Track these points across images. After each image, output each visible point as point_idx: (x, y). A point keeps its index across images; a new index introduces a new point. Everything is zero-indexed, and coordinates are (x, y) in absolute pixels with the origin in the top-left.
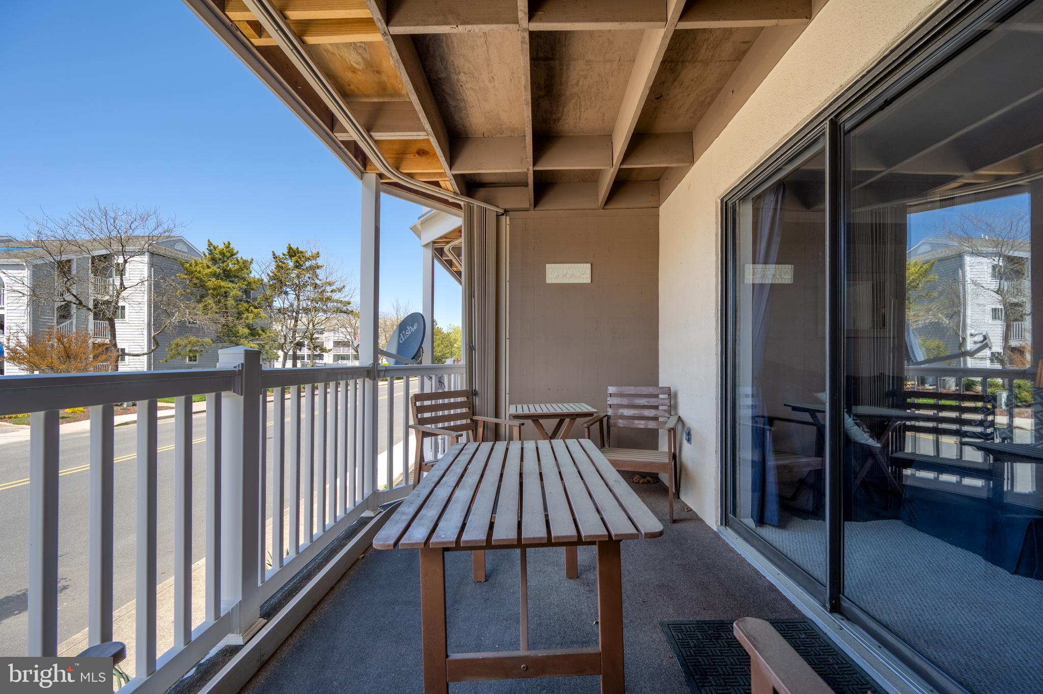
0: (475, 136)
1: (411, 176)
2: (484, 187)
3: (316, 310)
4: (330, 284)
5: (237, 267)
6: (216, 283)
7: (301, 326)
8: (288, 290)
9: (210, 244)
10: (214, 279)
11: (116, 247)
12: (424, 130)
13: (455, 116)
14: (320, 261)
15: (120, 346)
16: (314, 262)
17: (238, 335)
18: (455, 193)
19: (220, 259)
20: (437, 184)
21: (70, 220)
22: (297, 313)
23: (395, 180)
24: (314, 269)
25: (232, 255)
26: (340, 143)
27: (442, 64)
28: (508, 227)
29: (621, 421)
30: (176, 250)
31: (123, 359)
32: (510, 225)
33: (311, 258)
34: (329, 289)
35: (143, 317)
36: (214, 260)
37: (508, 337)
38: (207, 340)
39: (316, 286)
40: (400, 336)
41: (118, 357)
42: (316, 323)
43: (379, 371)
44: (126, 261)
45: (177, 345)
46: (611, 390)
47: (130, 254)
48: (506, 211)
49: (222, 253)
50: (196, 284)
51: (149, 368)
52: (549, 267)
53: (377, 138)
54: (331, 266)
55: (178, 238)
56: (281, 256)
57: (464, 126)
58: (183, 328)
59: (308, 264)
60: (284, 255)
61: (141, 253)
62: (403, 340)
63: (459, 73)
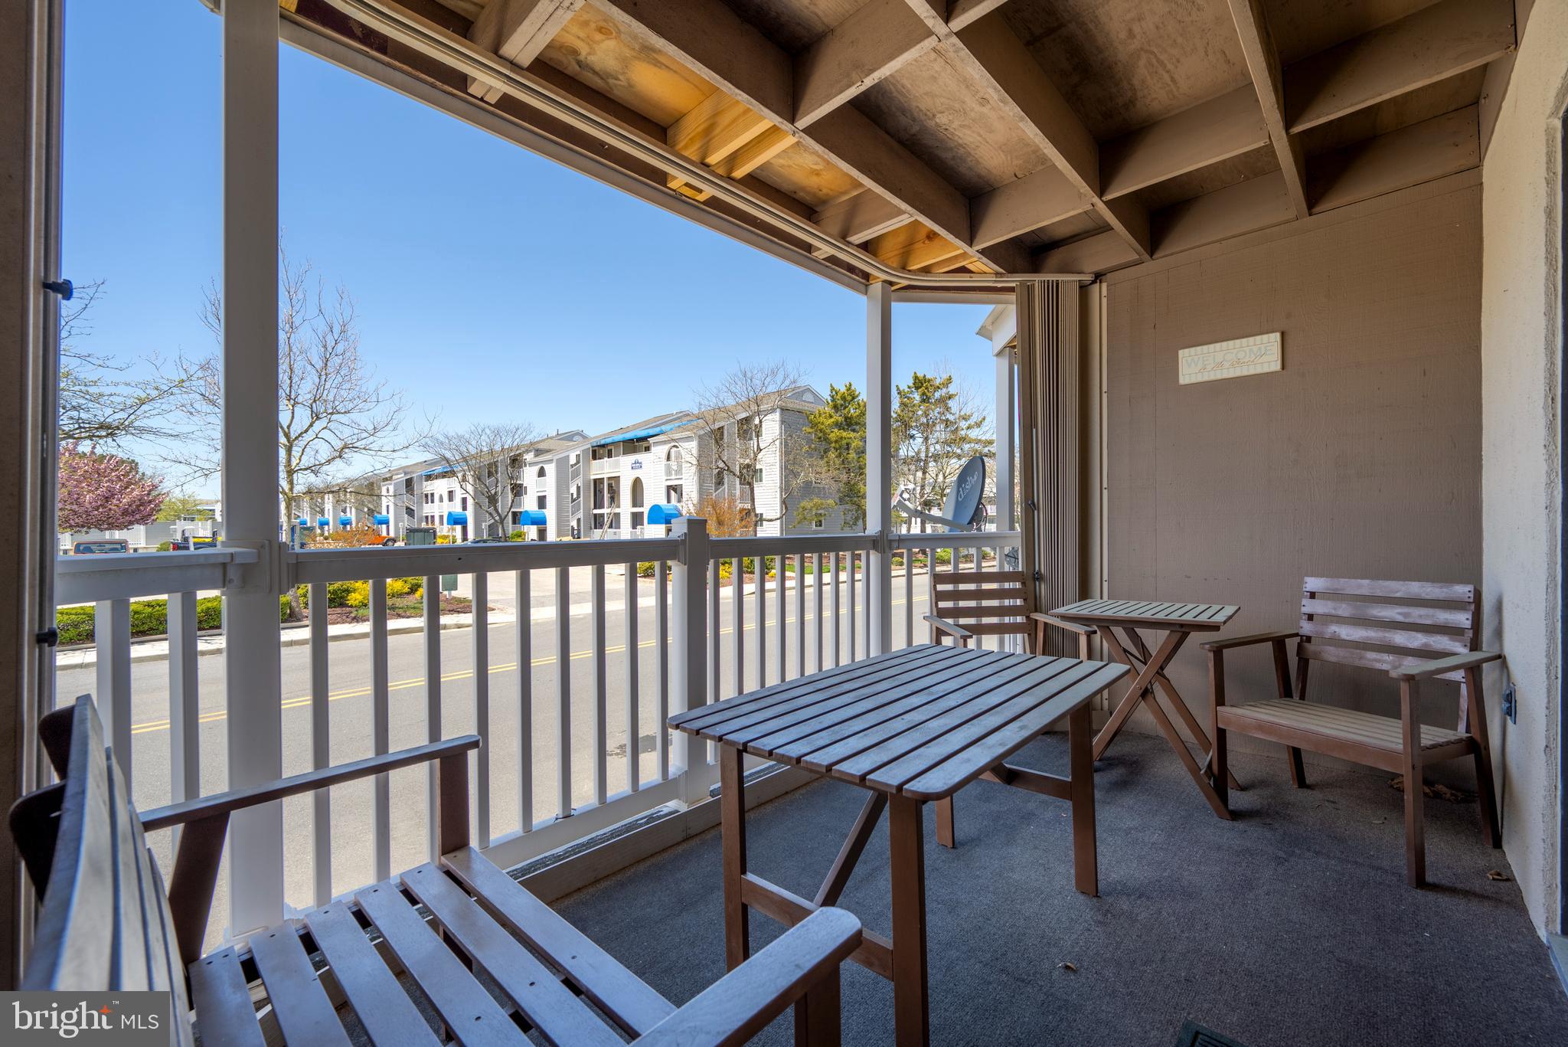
0: (1005, 183)
1: (926, 270)
2: (1059, 247)
3: (948, 455)
4: (965, 418)
5: (858, 412)
6: (838, 434)
7: (929, 480)
8: (914, 432)
9: (833, 389)
10: (836, 430)
11: (754, 408)
12: (900, 212)
13: (960, 169)
14: (952, 389)
15: (758, 511)
16: (944, 390)
17: (859, 494)
18: (997, 274)
19: (842, 405)
20: (963, 270)
21: (721, 386)
22: (926, 462)
23: (905, 283)
24: (943, 401)
25: (853, 398)
26: (823, 261)
27: (907, 117)
28: (1104, 301)
29: (1331, 649)
30: (805, 401)
31: (761, 525)
32: (1108, 297)
33: (941, 387)
34: (963, 424)
35: (774, 479)
36: (836, 407)
37: (1105, 485)
38: (831, 501)
39: (948, 423)
40: (958, 491)
41: (757, 522)
42: (947, 472)
43: (891, 541)
44: (761, 422)
45: (804, 509)
46: (1312, 583)
47: (764, 413)
48: (1098, 277)
49: (844, 398)
50: (820, 438)
51: (782, 533)
52: (1184, 355)
53: (858, 242)
54: (965, 392)
55: (805, 388)
56: (907, 390)
57: (980, 176)
58: (808, 489)
59: (937, 395)
60: (909, 387)
61: (773, 410)
62: (963, 496)
63: (934, 116)
